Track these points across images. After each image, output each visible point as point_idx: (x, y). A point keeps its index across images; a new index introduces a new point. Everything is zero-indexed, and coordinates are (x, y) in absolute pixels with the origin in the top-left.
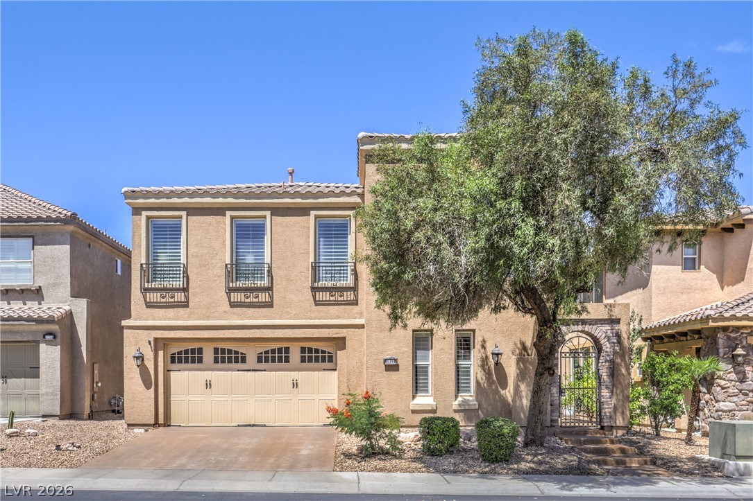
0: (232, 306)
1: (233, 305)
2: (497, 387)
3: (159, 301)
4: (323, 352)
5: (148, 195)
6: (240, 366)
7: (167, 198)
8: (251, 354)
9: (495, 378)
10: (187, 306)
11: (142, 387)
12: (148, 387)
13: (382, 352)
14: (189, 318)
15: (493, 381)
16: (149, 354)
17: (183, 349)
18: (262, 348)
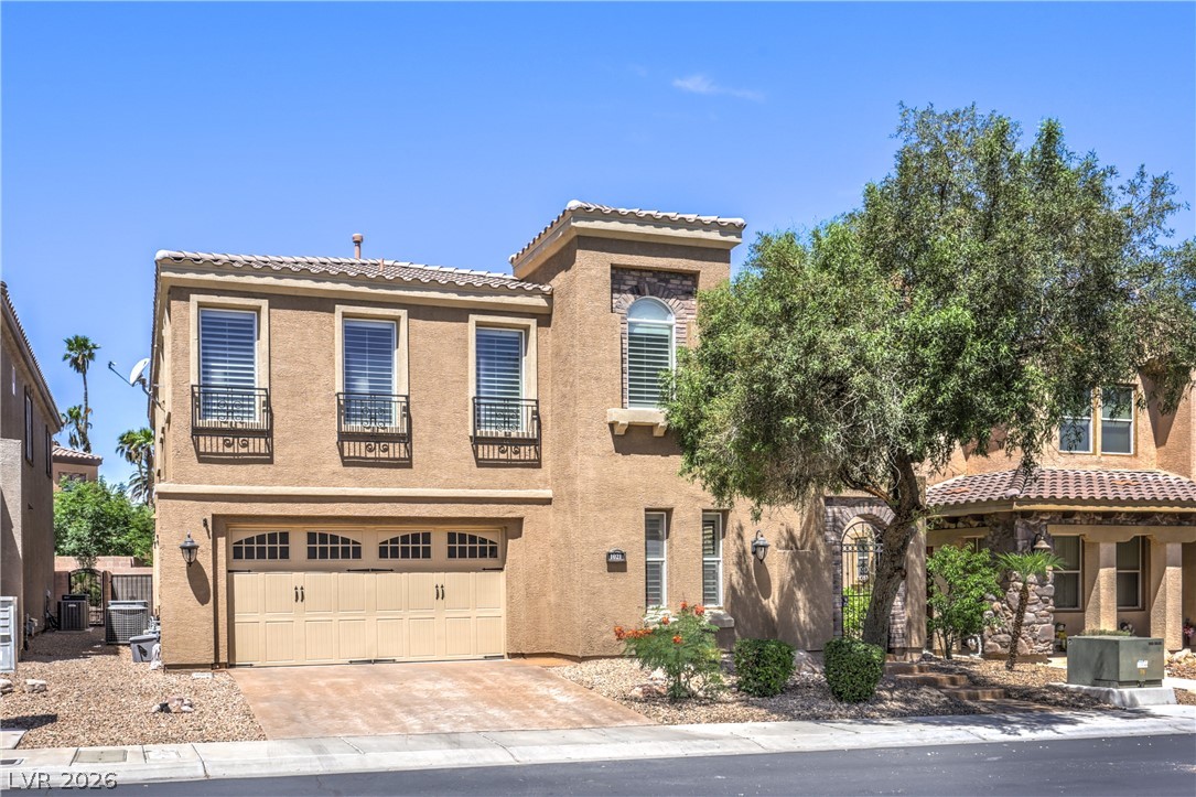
0: (345, 464)
1: (347, 462)
2: (757, 597)
3: (221, 450)
4: (483, 541)
6: (351, 563)
7: (237, 275)
8: (370, 542)
9: (755, 582)
10: (270, 461)
11: (192, 601)
12: (203, 600)
13: (603, 542)
14: (273, 482)
15: (753, 585)
16: (203, 541)
17: (255, 535)
18: (387, 533)
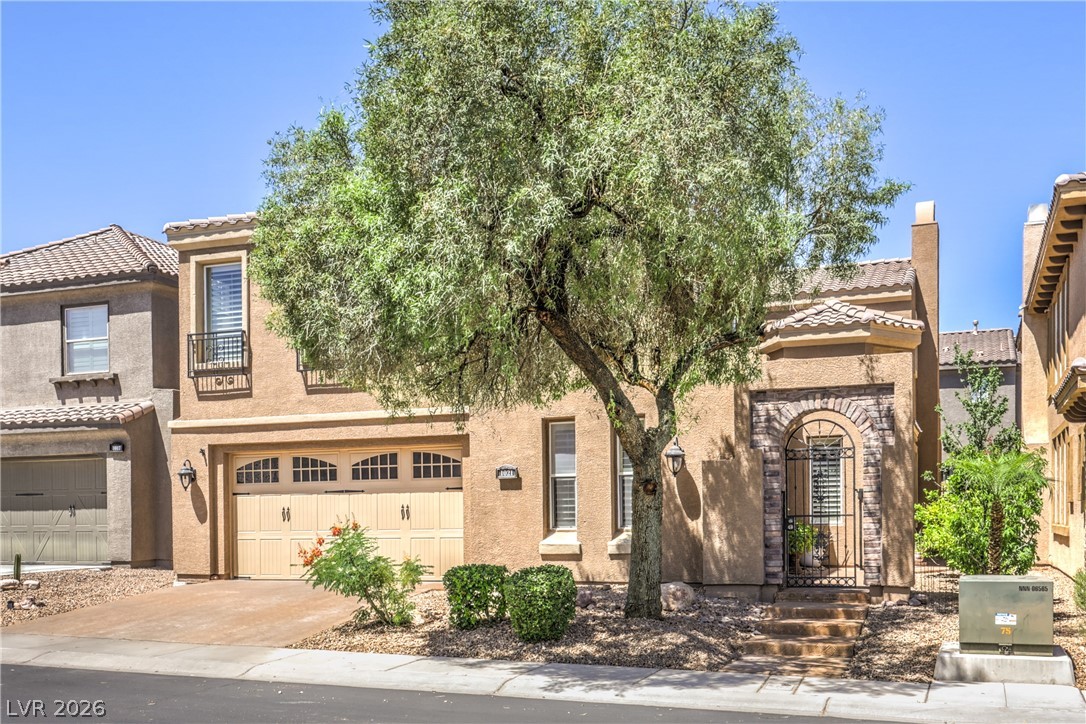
0: (309, 392)
1: (311, 390)
2: (682, 517)
3: (214, 389)
4: (446, 459)
5: (195, 230)
6: (329, 484)
7: (220, 233)
8: (344, 462)
9: (679, 501)
10: (250, 395)
11: (194, 520)
12: (202, 520)
13: (495, 458)
14: (252, 413)
15: (676, 504)
16: (203, 471)
17: (252, 462)
18: (359, 456)
